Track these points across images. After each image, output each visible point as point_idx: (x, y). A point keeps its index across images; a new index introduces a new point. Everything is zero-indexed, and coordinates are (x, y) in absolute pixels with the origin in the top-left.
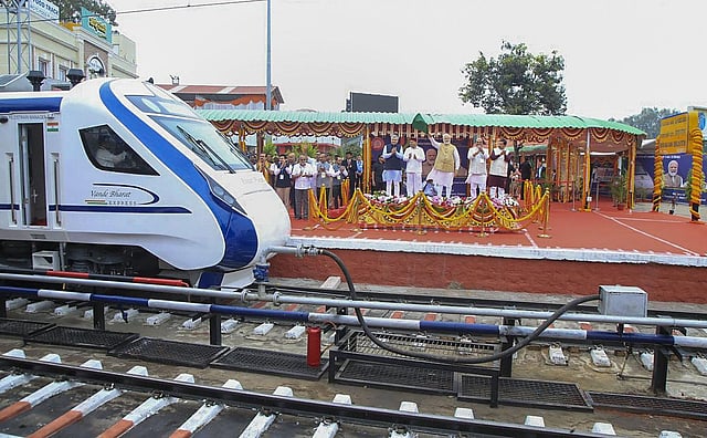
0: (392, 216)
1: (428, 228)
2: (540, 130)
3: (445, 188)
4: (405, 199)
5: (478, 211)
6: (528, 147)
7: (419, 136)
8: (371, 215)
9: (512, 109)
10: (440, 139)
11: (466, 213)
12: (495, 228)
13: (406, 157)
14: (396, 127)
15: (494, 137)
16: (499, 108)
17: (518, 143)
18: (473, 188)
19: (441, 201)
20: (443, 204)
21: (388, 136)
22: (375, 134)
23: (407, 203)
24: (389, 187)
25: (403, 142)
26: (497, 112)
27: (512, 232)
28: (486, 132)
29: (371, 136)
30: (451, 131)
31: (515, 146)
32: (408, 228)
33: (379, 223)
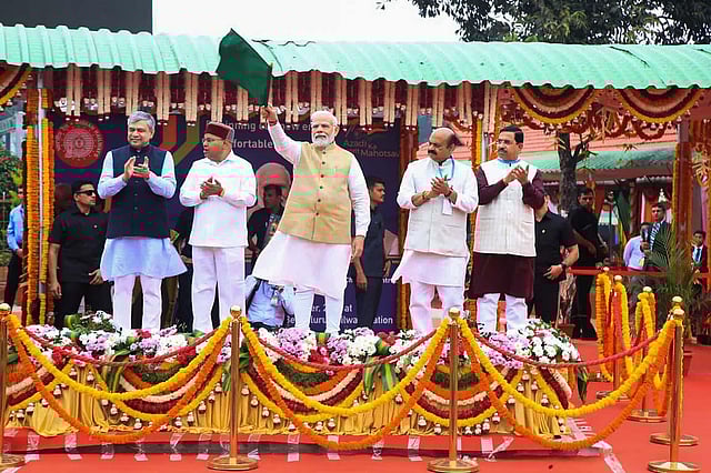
0: (134, 404)
1: (265, 446)
2: (648, 95)
3: (319, 301)
4: (179, 341)
5: (439, 380)
6: (609, 152)
7: (229, 117)
8: (53, 401)
9: (551, 24)
10: (301, 132)
11: (395, 389)
12: (498, 439)
13: (190, 192)
14: (147, 84)
15: (489, 120)
16: (508, 19)
17: (575, 140)
18: (420, 298)
19: (308, 345)
20: (315, 357)
21: (119, 115)
22: (69, 106)
23: (186, 356)
24: (122, 301)
25: (170, 138)
26: (499, 33)
27: (557, 454)
28: (464, 101)
29: (55, 116)
30: (341, 101)
31: (564, 154)
32: (190, 446)
33: (82, 433)
